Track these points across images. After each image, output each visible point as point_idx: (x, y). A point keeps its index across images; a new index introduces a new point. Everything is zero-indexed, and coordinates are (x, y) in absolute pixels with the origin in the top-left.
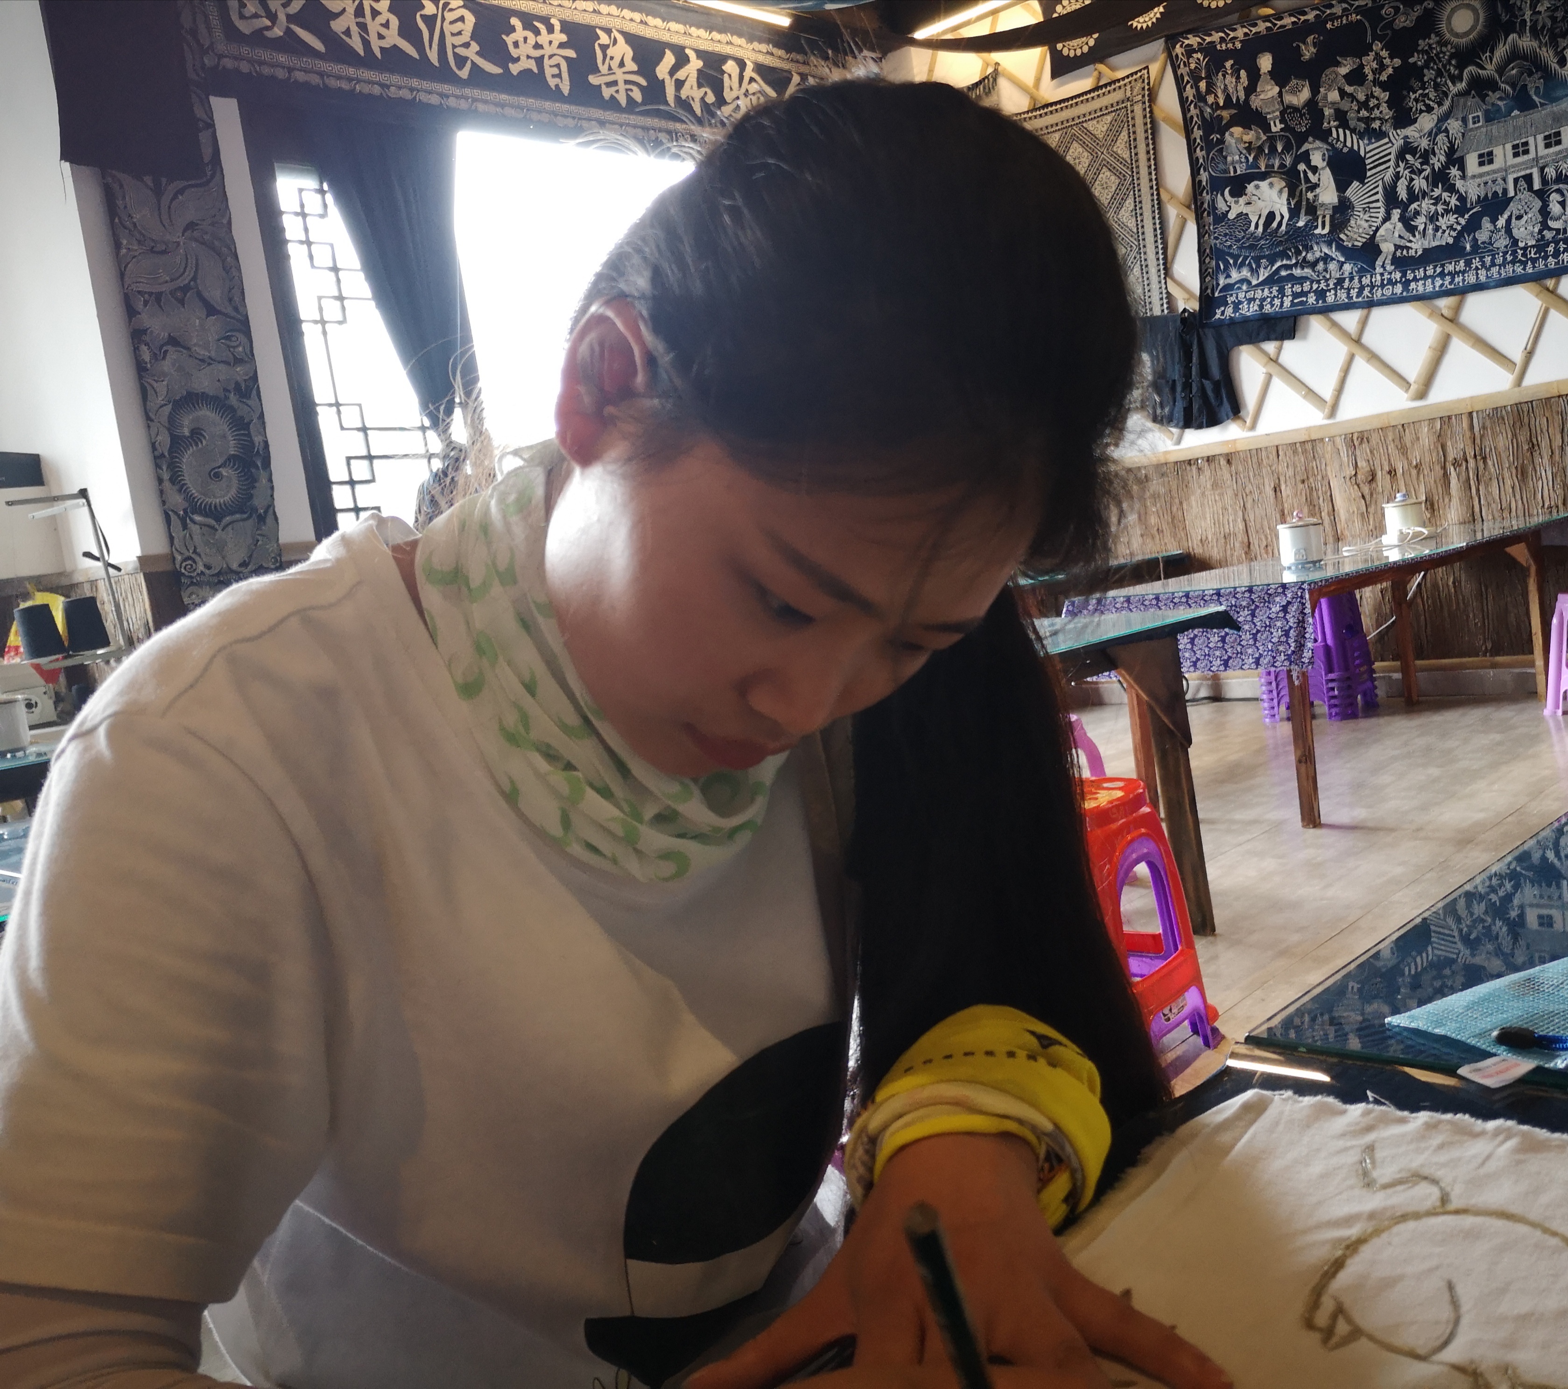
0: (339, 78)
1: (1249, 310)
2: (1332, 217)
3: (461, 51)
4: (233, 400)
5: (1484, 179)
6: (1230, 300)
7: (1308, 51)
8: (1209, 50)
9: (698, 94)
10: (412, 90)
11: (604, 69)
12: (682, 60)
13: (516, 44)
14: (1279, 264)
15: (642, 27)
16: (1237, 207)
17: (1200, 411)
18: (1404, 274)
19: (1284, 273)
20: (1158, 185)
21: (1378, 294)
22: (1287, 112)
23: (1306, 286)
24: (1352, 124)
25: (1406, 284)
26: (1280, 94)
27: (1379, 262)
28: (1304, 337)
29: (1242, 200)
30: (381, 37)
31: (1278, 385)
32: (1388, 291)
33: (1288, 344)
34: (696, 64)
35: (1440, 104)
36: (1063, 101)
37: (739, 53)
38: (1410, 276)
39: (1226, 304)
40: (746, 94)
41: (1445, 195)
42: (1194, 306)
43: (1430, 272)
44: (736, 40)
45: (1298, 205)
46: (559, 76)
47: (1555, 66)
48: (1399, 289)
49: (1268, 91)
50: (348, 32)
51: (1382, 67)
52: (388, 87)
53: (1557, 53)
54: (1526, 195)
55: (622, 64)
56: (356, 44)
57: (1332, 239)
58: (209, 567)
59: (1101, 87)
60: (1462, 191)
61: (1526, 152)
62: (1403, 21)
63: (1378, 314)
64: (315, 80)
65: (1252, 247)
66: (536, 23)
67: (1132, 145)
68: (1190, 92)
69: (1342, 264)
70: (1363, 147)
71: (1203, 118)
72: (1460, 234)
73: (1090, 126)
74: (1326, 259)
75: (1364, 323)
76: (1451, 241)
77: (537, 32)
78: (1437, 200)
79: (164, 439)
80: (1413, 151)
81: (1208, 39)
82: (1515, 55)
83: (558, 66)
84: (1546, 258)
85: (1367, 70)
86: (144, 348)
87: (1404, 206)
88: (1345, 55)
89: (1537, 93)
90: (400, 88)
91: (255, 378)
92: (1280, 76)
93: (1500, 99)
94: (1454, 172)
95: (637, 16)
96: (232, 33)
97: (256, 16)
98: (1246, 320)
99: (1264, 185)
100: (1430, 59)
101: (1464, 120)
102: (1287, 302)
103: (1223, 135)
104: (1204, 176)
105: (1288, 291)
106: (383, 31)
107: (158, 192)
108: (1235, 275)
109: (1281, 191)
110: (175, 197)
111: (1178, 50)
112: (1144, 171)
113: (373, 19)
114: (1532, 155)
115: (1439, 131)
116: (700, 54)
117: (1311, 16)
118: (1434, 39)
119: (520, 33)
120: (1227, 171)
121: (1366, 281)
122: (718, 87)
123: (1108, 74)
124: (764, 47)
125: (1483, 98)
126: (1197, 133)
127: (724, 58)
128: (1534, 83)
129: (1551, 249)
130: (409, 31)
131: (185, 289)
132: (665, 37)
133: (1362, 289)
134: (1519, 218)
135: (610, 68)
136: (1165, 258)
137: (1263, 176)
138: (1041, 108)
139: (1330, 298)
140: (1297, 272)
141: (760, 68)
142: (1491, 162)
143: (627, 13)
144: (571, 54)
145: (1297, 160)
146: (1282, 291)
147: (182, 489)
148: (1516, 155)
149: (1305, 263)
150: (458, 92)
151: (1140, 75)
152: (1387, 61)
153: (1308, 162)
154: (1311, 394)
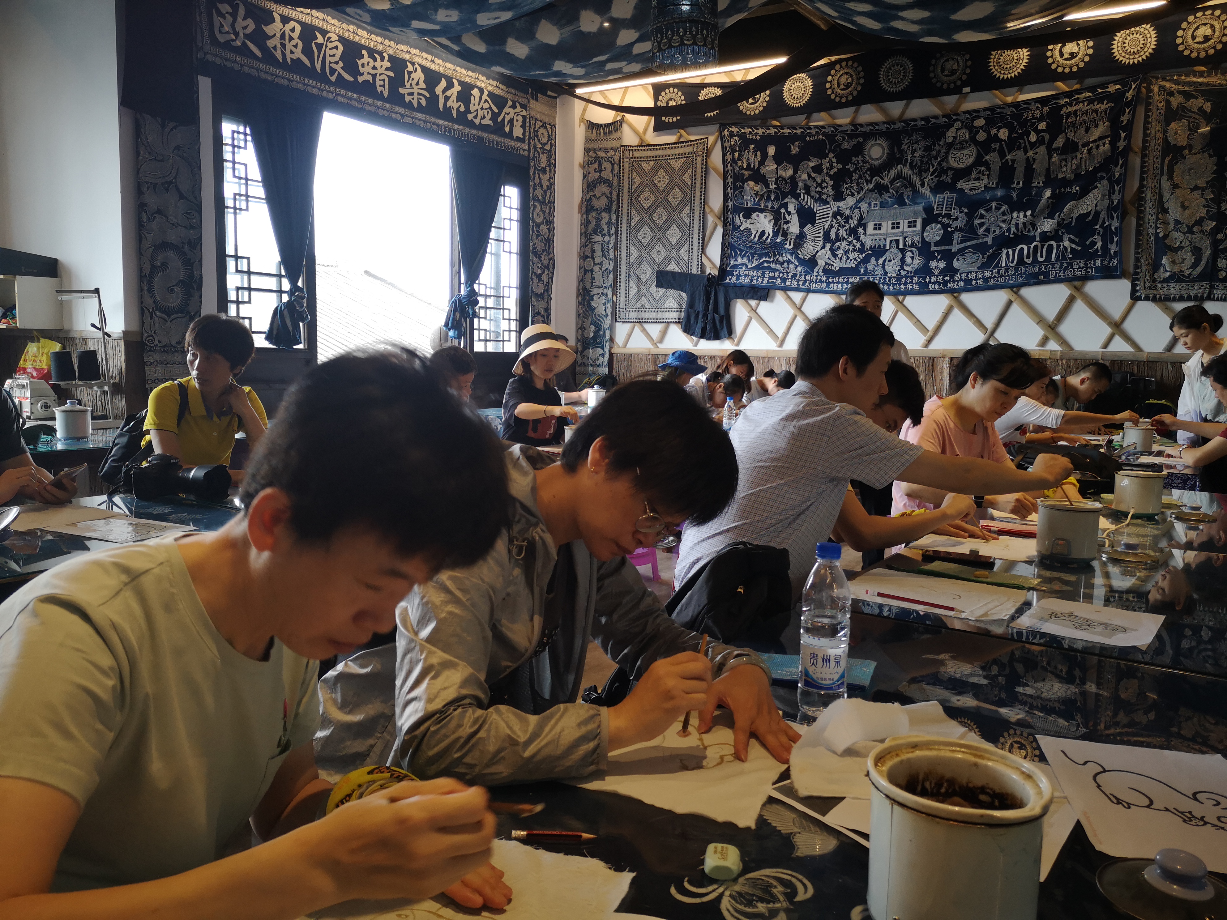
0: (267, 73)
1: (745, 281)
2: (795, 240)
3: (332, 65)
4: (186, 248)
5: (876, 237)
6: (735, 273)
7: (795, 150)
8: (742, 136)
9: (455, 105)
10: (304, 84)
11: (408, 85)
12: (450, 85)
13: (363, 65)
14: (764, 259)
15: (431, 63)
16: (746, 224)
17: (711, 332)
18: (828, 279)
19: (766, 265)
20: (704, 203)
21: (813, 286)
22: (779, 179)
23: (777, 274)
24: (812, 193)
25: (828, 284)
26: (777, 169)
27: (816, 270)
28: (772, 301)
29: (749, 221)
30: (292, 52)
31: (754, 323)
32: (818, 286)
33: (763, 303)
34: (457, 88)
35: (859, 193)
36: (658, 145)
37: (481, 85)
38: (831, 280)
39: (733, 275)
40: (482, 109)
41: (854, 241)
42: (715, 272)
43: (841, 280)
44: (481, 77)
45: (778, 230)
46: (383, 86)
47: (919, 186)
48: (824, 285)
49: (771, 166)
50: (275, 48)
51: (832, 167)
52: (292, 81)
53: (921, 180)
54: (895, 250)
55: (418, 84)
56: (279, 55)
57: (793, 252)
58: (159, 342)
59: (681, 143)
60: (863, 241)
61: (898, 228)
62: (846, 145)
63: (811, 296)
64: (254, 72)
65: (751, 247)
66: (376, 55)
67: (693, 177)
68: (729, 157)
69: (797, 266)
70: (816, 207)
71: (734, 173)
72: (859, 263)
73: (672, 162)
74: (789, 262)
75: (804, 300)
76: (854, 266)
77: (375, 60)
78: (850, 243)
79: (147, 267)
80: (841, 215)
81: (743, 131)
82: (900, 176)
83: (383, 80)
84: (900, 284)
85: (824, 167)
86: (144, 214)
87: (833, 243)
88: (814, 156)
89: (908, 198)
90: (298, 83)
91: (200, 238)
92: (778, 159)
93: (890, 197)
94: (860, 230)
95: (430, 57)
96: (214, 41)
97: (228, 33)
98: (742, 286)
99: (762, 215)
100: (857, 169)
101: (870, 204)
102: (765, 281)
103: (743, 184)
104: (730, 204)
105: (767, 275)
106: (294, 49)
107: (163, 126)
108: (740, 261)
109: (770, 221)
110: (172, 130)
111: (726, 133)
112: (698, 194)
113: (289, 42)
114: (901, 230)
115: (856, 207)
116: (461, 83)
117: (799, 131)
118: (860, 158)
119: (366, 59)
120: (743, 204)
121: (808, 278)
122: (467, 104)
123: (686, 137)
124: (495, 83)
125: (881, 195)
126: (730, 180)
127: (473, 87)
128: (907, 193)
129: (903, 280)
130: (307, 51)
131: (170, 183)
132: (443, 71)
133: (805, 281)
134: (890, 261)
135: (411, 85)
136: (703, 243)
137: (762, 211)
138: (644, 145)
139: (788, 283)
140: (773, 266)
141: (490, 94)
142: (880, 229)
143: (424, 55)
144: (391, 74)
145: (781, 206)
146: (763, 274)
147: (153, 296)
148: (893, 228)
149: (777, 262)
150: (328, 89)
151: (703, 142)
152: (835, 165)
153: (786, 209)
154: (771, 332)
